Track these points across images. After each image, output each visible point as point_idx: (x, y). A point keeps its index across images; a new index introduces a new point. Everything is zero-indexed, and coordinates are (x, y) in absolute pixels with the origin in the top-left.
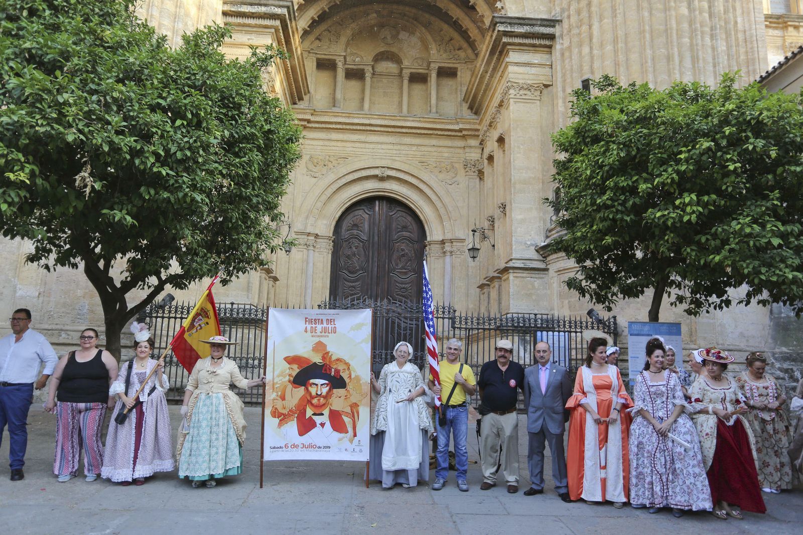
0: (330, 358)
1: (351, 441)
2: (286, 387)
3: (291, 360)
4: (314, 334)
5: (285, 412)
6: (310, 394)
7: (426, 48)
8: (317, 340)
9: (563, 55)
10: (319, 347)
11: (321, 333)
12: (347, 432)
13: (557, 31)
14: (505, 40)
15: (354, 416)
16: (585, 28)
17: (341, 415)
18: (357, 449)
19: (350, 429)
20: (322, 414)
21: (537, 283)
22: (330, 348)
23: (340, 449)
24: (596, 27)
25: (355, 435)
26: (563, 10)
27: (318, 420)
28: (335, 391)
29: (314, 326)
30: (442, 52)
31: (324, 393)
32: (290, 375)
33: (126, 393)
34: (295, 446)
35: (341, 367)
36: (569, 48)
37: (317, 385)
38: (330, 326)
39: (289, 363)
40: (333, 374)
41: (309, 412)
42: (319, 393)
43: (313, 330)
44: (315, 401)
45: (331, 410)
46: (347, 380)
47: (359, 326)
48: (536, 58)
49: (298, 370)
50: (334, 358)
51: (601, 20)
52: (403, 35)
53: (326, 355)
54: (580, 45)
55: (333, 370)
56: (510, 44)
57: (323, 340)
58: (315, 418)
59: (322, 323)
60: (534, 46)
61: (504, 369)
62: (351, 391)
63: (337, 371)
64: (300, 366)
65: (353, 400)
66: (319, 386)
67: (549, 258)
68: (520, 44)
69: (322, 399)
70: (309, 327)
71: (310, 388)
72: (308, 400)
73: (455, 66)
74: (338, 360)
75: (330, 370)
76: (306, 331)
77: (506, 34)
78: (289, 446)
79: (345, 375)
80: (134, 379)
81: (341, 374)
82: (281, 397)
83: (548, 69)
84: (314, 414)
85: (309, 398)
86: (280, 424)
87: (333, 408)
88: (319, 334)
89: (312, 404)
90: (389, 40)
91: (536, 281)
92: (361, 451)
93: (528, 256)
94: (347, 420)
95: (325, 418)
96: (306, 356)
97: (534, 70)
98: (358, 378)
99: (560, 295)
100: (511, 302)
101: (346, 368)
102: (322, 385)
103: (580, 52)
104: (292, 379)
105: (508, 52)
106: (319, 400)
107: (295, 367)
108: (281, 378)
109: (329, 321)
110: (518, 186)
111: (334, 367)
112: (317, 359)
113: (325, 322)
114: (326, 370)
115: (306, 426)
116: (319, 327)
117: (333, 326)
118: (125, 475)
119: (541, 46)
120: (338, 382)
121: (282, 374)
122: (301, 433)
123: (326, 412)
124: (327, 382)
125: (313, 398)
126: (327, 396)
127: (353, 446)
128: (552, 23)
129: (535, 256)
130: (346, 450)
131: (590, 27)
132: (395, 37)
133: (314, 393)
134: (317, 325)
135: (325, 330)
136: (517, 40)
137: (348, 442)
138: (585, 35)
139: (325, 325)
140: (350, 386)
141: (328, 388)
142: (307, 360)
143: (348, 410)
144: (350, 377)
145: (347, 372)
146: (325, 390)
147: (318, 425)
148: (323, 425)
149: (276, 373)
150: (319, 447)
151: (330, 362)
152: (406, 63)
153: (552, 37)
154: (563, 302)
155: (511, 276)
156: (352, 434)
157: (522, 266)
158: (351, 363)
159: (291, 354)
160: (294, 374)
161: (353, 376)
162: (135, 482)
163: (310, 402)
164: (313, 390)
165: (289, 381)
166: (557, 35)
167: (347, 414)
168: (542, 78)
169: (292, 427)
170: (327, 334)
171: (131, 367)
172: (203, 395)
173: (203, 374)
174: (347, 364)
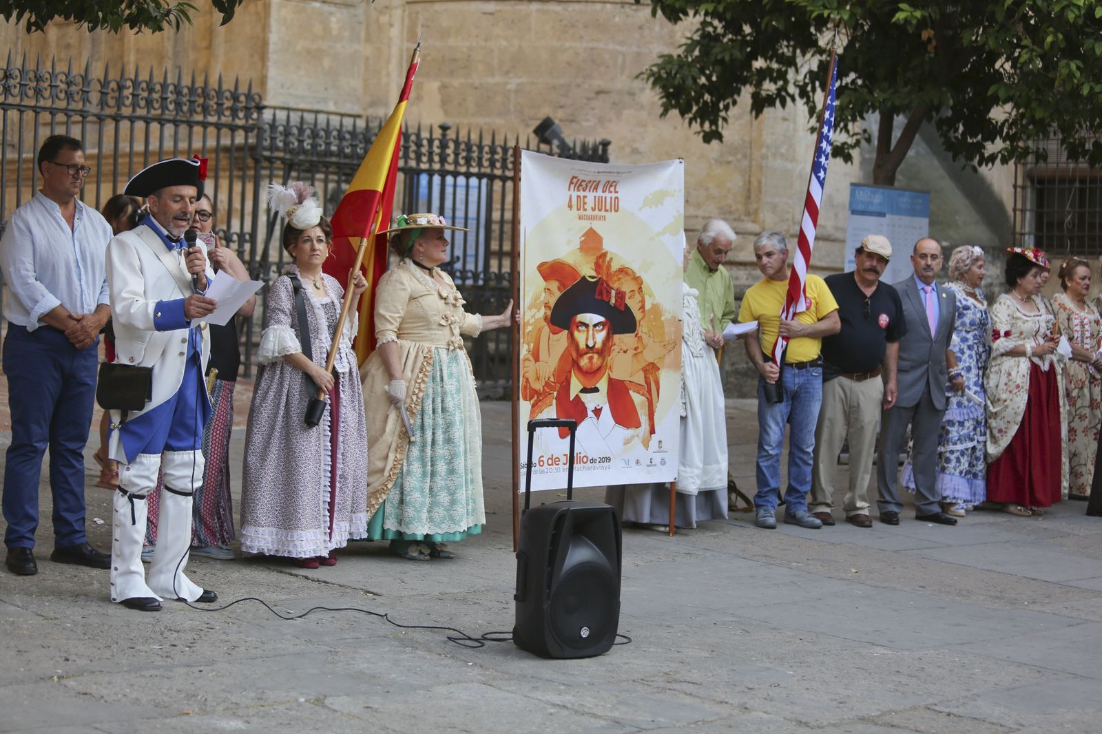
0: (609, 266)
1: (646, 444)
2: (540, 330)
4: (582, 212)
5: (541, 387)
6: (577, 345)
8: (585, 225)
10: (591, 241)
11: (593, 210)
12: (638, 425)
15: (649, 391)
17: (627, 390)
18: (657, 458)
19: (644, 419)
20: (596, 390)
22: (607, 246)
23: (627, 462)
25: (652, 431)
27: (590, 401)
28: (617, 337)
29: (581, 194)
31: (599, 345)
32: (547, 306)
35: (627, 286)
37: (587, 326)
38: (607, 195)
39: (546, 278)
40: (613, 301)
41: (576, 386)
42: (591, 345)
43: (581, 204)
44: (584, 362)
45: (610, 380)
46: (638, 315)
47: (658, 198)
49: (558, 294)
50: (615, 266)
53: (601, 261)
55: (613, 293)
57: (598, 227)
58: (585, 398)
59: (596, 188)
61: (866, 291)
62: (645, 337)
63: (621, 295)
64: (562, 285)
65: (649, 356)
66: (591, 328)
69: (596, 356)
70: (574, 194)
71: (576, 334)
72: (571, 360)
74: (622, 270)
75: (609, 293)
76: (570, 206)
78: (545, 459)
79: (633, 304)
80: (319, 319)
81: (628, 301)
82: (533, 355)
84: (584, 391)
85: (574, 355)
86: (534, 414)
87: (613, 376)
88: (590, 212)
89: (580, 369)
92: (663, 462)
94: (638, 399)
96: (570, 261)
98: (656, 309)
101: (636, 288)
102: (595, 326)
104: (549, 313)
106: (591, 359)
107: (554, 285)
108: (534, 310)
109: (609, 185)
111: (615, 286)
112: (587, 270)
113: (600, 188)
114: (601, 294)
115: (572, 414)
116: (590, 196)
117: (614, 195)
120: (621, 319)
122: (565, 432)
123: (603, 385)
124: (602, 319)
125: (581, 354)
126: (604, 351)
127: (650, 453)
130: (637, 462)
133: (582, 346)
134: (587, 193)
135: (600, 204)
137: (641, 446)
139: (599, 193)
140: (642, 328)
141: (604, 333)
142: (573, 271)
143: (639, 378)
144: (643, 307)
145: (638, 297)
146: (601, 336)
147: (590, 414)
148: (597, 412)
150: (593, 461)
151: (608, 274)
156: (648, 428)
158: (645, 277)
159: (549, 259)
160: (552, 303)
161: (648, 306)
163: (575, 364)
164: (580, 337)
165: (546, 319)
167: (638, 387)
170: (603, 213)
171: (297, 289)
172: (443, 353)
173: (432, 304)
174: (638, 280)
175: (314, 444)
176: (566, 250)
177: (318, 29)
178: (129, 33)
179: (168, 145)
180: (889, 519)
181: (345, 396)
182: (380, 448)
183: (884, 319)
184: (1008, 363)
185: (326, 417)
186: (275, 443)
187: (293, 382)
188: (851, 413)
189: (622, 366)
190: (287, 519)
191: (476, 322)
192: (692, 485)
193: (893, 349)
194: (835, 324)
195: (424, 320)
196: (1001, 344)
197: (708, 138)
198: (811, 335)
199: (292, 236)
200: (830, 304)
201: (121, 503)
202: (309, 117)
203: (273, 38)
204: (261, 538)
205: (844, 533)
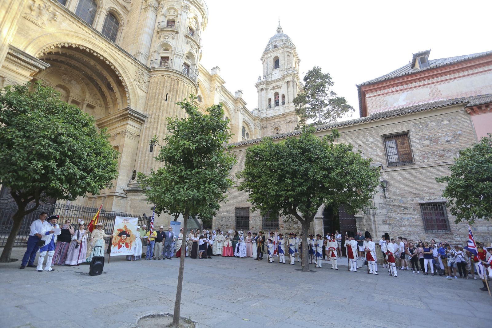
2: (116, 237)
3: (118, 230)
5: (115, 243)
7: (84, 93)
8: (125, 225)
9: (146, 129)
10: (125, 227)
13: (146, 120)
14: (129, 116)
15: (131, 244)
16: (156, 124)
19: (130, 247)
21: (122, 202)
22: (127, 227)
23: (127, 252)
24: (159, 126)
25: (131, 249)
26: (149, 115)
27: (123, 245)
28: (127, 238)
30: (91, 98)
33: (78, 239)
34: (117, 252)
35: (129, 232)
36: (149, 128)
37: (123, 236)
41: (121, 243)
43: (124, 222)
44: (122, 240)
47: (134, 222)
48: (137, 125)
50: (128, 229)
51: (161, 125)
52: (73, 82)
53: (126, 229)
54: (153, 129)
56: (130, 118)
57: (126, 225)
60: (137, 121)
61: (161, 232)
63: (128, 233)
65: (131, 240)
67: (127, 194)
68: (133, 119)
72: (121, 240)
73: (95, 106)
77: (130, 114)
79: (130, 234)
80: (81, 235)
82: (115, 240)
83: (139, 130)
86: (114, 247)
90: (66, 81)
91: (122, 201)
92: (132, 252)
93: (121, 192)
94: (129, 245)
95: (124, 245)
97: (135, 129)
98: (133, 235)
99: (131, 207)
100: (113, 207)
103: (152, 131)
104: (118, 235)
105: (128, 119)
107: (119, 232)
109: (128, 220)
110: (122, 167)
112: (124, 230)
114: (126, 233)
115: (120, 247)
116: (126, 221)
118: (74, 262)
119: (139, 122)
120: (128, 236)
121: (116, 234)
122: (118, 249)
123: (125, 243)
124: (126, 236)
126: (125, 239)
128: (145, 117)
129: (123, 192)
131: (157, 125)
132: (69, 81)
135: (127, 222)
136: (133, 117)
137: (129, 250)
138: (155, 127)
140: (131, 237)
142: (122, 230)
143: (130, 242)
148: (124, 246)
149: (115, 233)
150: (122, 252)
152: (72, 94)
153: (144, 121)
154: (131, 210)
155: (114, 198)
157: (119, 195)
159: (119, 228)
162: (78, 265)
163: (121, 241)
164: (122, 238)
166: (146, 121)
167: (129, 243)
168: (137, 132)
169: (117, 247)
171: (79, 232)
172: (99, 240)
173: (99, 234)
174: (131, 231)
175: (77, 251)
176: (122, 227)
177: (120, 203)
178: (68, 201)
179: (61, 213)
180: (164, 259)
181: (83, 245)
182: (88, 251)
183: (162, 235)
184: (180, 240)
185: (79, 247)
186: (71, 252)
187: (75, 243)
188: (158, 246)
189: (128, 241)
190: (71, 260)
191: (107, 236)
192: (136, 255)
193: (164, 239)
194: (156, 237)
195: (97, 236)
196: (179, 238)
197: (159, 216)
198: (154, 238)
199: (80, 225)
200: (156, 235)
201: (40, 258)
202: (117, 213)
203: (113, 203)
204: (67, 262)
205: (157, 261)
